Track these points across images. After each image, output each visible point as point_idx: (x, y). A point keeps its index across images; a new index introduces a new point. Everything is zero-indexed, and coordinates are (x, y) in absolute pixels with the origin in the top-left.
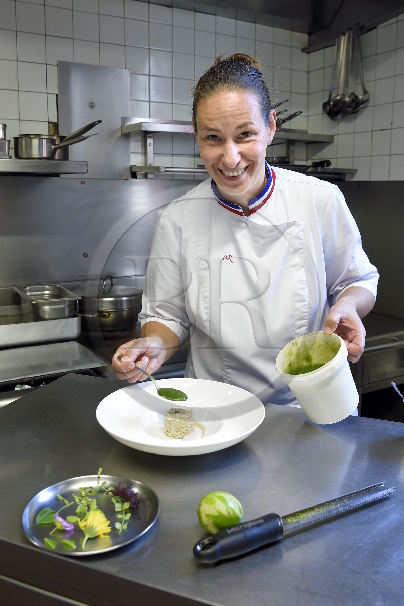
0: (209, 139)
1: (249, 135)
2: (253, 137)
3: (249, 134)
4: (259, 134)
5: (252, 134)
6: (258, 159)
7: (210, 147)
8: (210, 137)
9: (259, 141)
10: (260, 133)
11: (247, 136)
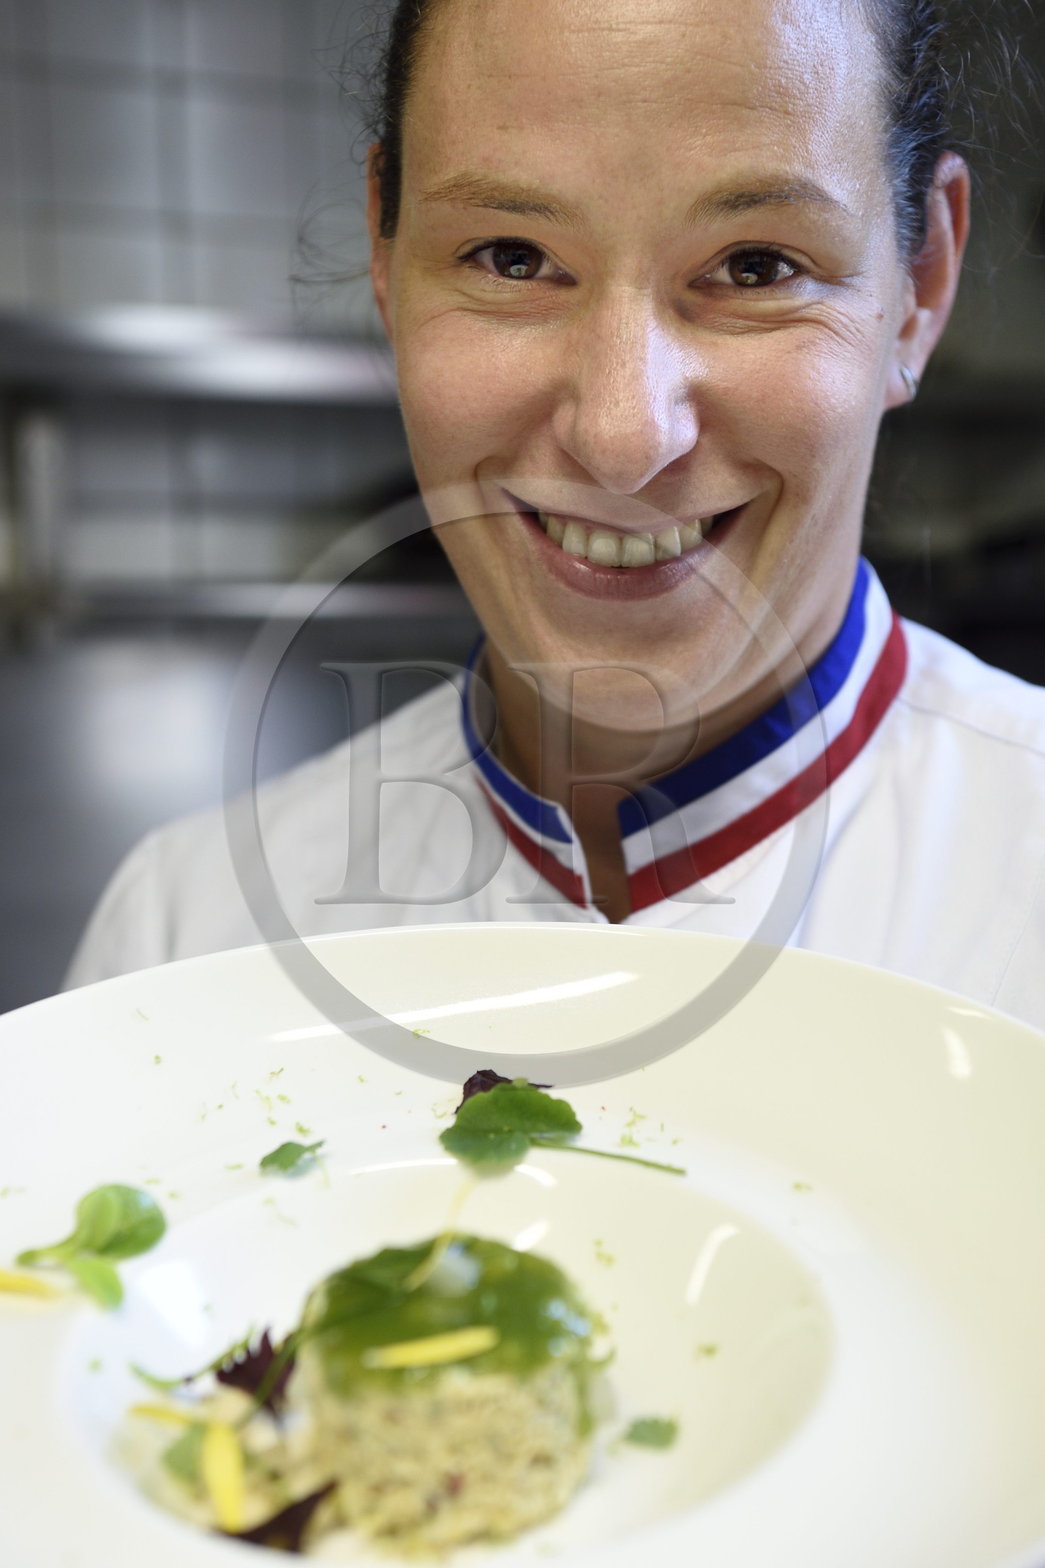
0: (479, 266)
1: (779, 277)
2: (806, 293)
3: (785, 270)
4: (856, 281)
5: (799, 270)
6: (818, 465)
7: (478, 324)
8: (487, 257)
9: (843, 331)
10: (858, 274)
11: (766, 279)
